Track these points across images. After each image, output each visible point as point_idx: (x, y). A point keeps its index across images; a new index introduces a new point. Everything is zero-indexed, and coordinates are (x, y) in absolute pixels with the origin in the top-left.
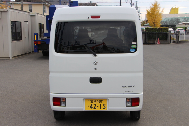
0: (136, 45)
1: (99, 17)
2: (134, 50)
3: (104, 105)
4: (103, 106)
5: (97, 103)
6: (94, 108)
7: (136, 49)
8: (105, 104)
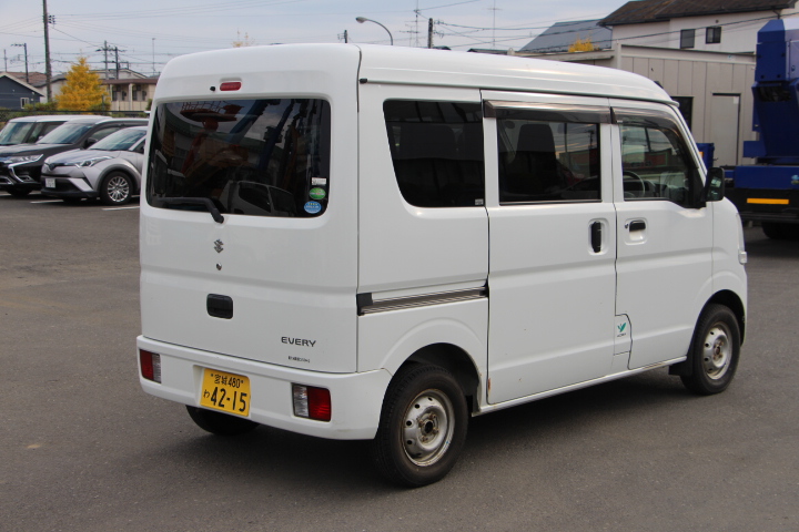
0: (326, 188)
1: (237, 86)
2: (317, 208)
3: (244, 398)
4: (242, 401)
5: (227, 387)
6: (220, 405)
7: (324, 203)
8: (245, 395)
